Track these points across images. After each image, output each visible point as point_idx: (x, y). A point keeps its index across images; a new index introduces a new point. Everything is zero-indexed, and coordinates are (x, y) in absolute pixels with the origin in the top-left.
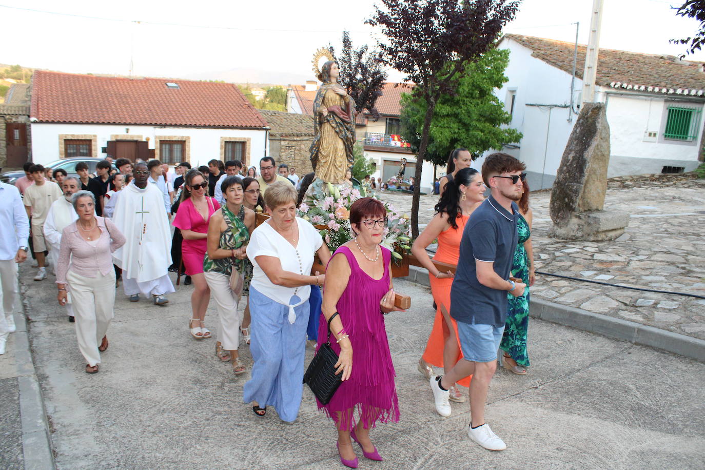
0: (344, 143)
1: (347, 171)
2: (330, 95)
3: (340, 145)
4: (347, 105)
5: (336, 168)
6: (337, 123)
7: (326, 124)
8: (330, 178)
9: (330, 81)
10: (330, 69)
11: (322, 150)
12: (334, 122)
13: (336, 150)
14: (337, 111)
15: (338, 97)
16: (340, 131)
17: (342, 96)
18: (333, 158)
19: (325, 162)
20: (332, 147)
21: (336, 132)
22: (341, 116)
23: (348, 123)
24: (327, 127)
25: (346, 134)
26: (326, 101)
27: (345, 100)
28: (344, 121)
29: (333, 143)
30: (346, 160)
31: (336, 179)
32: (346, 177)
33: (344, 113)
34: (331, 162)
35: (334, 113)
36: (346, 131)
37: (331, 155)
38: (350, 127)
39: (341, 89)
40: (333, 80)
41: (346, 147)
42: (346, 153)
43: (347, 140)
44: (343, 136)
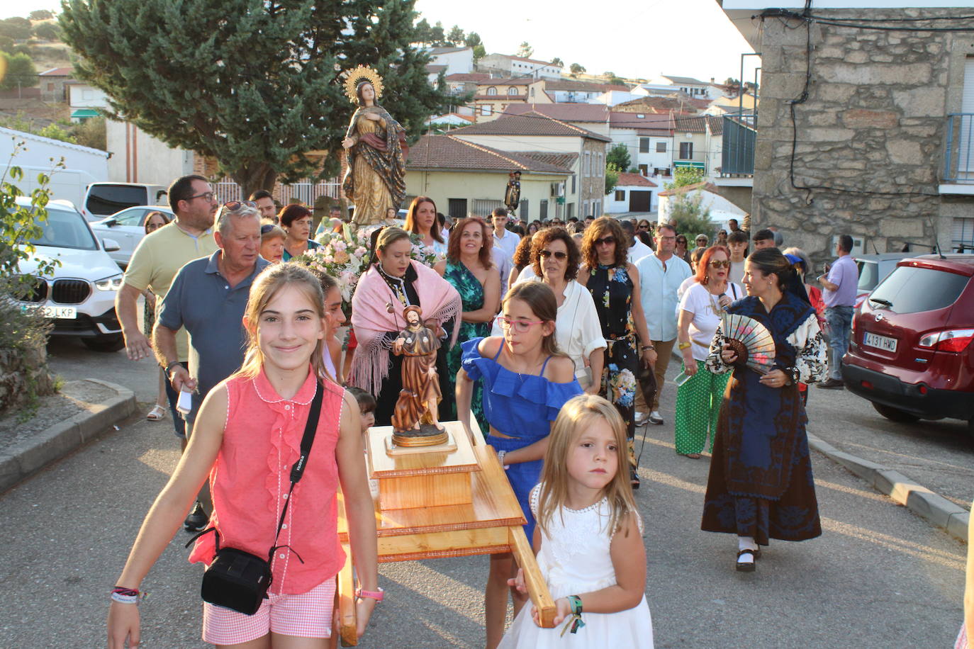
0: (381, 178)
1: (388, 210)
2: (364, 122)
3: (377, 180)
4: (385, 131)
5: (372, 206)
6: (369, 154)
7: (359, 156)
8: (364, 218)
9: (364, 105)
10: (361, 92)
12: (367, 154)
13: (371, 184)
14: (368, 140)
15: (371, 125)
16: (375, 163)
17: (377, 122)
18: (368, 195)
19: (359, 200)
20: (365, 183)
21: (369, 164)
22: (375, 145)
23: (384, 152)
24: (360, 160)
25: (382, 166)
26: (359, 130)
27: (381, 126)
28: (378, 151)
29: (367, 177)
30: (389, 196)
31: (369, 220)
32: (387, 216)
33: (380, 141)
34: (365, 200)
35: (366, 144)
36: (382, 161)
37: (365, 192)
38: (389, 157)
39: (376, 113)
40: (370, 104)
41: (384, 182)
42: (388, 187)
43: (385, 172)
44: (378, 168)
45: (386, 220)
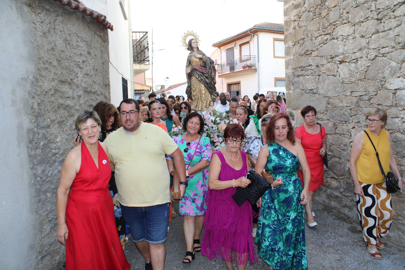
0: (205, 86)
2: (194, 59)
3: (203, 88)
4: (205, 63)
5: (202, 101)
6: (199, 75)
7: (193, 76)
8: (199, 108)
9: (193, 50)
10: (191, 44)
11: (192, 92)
12: (197, 75)
13: (200, 91)
14: (197, 68)
15: (197, 60)
16: (202, 79)
17: (200, 59)
18: (199, 96)
19: (195, 99)
20: (197, 90)
21: (199, 80)
22: (201, 70)
23: (206, 74)
24: (193, 78)
25: (206, 81)
26: (192, 63)
27: (203, 60)
28: (203, 73)
29: (198, 87)
30: (210, 95)
31: (202, 108)
32: (210, 105)
33: (203, 68)
34: (198, 98)
35: (196, 70)
36: (205, 78)
37: (198, 94)
38: (208, 75)
39: (199, 54)
40: (195, 50)
41: (207, 88)
42: (209, 91)
43: (207, 83)
44: (204, 81)
45: (210, 107)
